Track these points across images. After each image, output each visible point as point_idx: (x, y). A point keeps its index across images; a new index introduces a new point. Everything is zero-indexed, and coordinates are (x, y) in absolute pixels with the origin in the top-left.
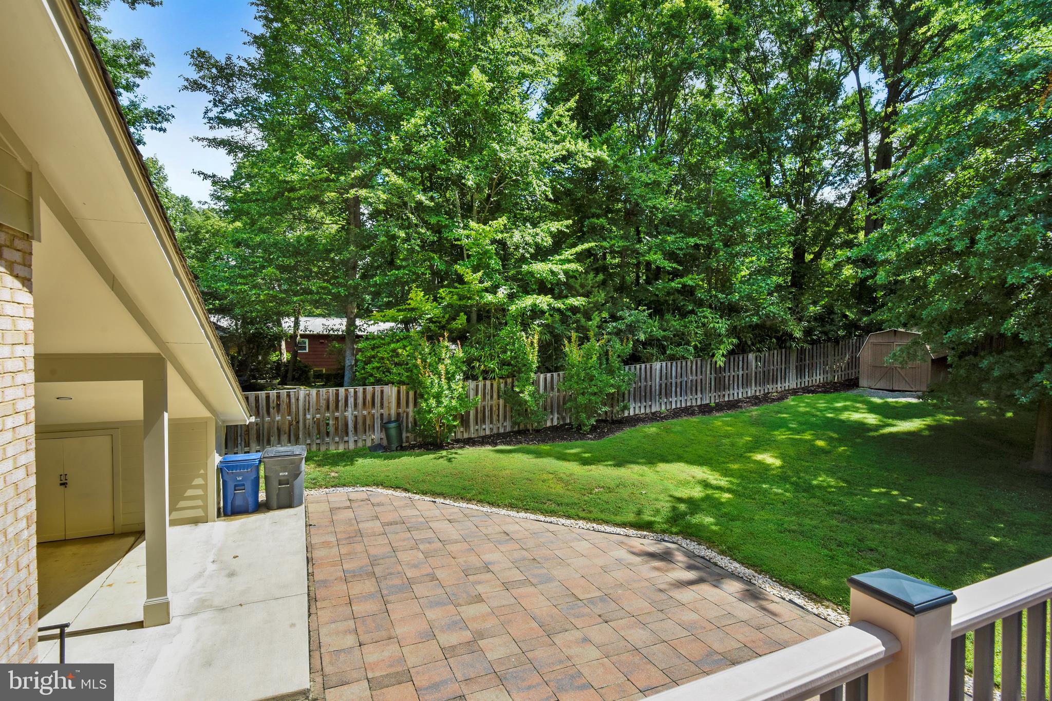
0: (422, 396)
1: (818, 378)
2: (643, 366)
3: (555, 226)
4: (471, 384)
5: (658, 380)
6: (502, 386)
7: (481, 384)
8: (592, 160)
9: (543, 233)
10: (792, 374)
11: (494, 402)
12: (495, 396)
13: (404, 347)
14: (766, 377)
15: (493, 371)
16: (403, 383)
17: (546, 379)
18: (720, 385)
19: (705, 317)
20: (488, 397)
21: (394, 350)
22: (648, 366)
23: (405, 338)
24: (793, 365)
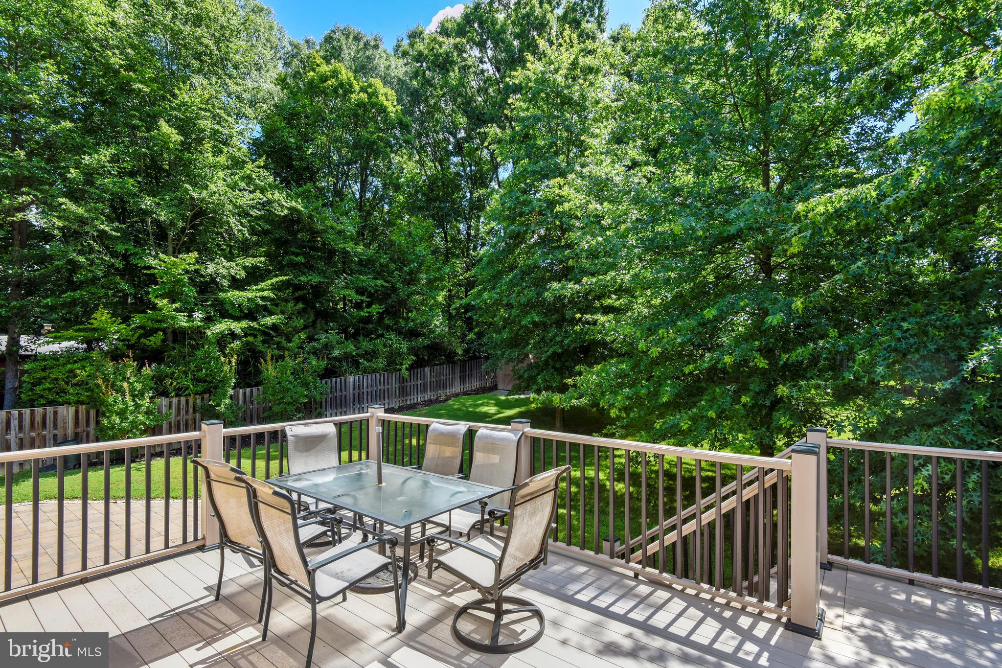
0: (104, 415)
1: (476, 384)
2: (338, 379)
3: (249, 262)
4: (163, 401)
5: (351, 390)
6: (198, 401)
7: (175, 401)
8: (289, 209)
9: (237, 268)
10: (457, 381)
11: (190, 416)
12: (191, 410)
13: (83, 368)
14: (439, 385)
15: (187, 388)
16: (82, 403)
17: (245, 393)
18: (403, 392)
19: (391, 339)
20: (183, 412)
21: (72, 371)
22: (343, 380)
23: (85, 359)
24: (457, 375)
